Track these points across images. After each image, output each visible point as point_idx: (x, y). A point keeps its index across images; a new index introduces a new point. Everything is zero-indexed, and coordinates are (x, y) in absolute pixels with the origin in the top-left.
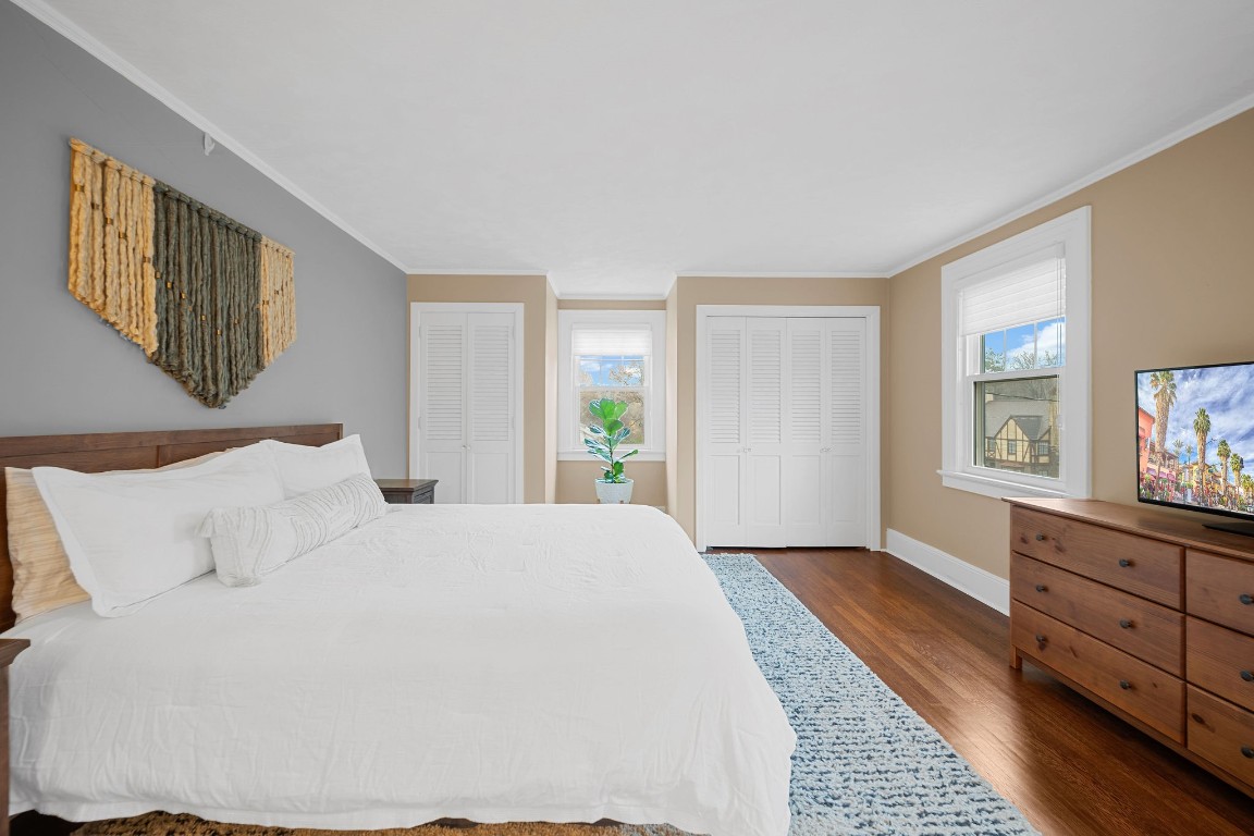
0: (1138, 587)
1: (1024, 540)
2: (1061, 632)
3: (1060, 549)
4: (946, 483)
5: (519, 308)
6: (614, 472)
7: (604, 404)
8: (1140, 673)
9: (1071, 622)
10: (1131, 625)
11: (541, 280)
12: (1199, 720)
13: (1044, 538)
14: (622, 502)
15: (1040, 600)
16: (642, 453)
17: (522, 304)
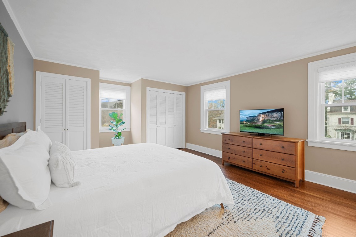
0: (245, 145)
1: (225, 140)
2: (232, 156)
3: (232, 141)
4: (201, 131)
5: (89, 80)
6: (119, 135)
7: (114, 114)
8: (245, 159)
9: (234, 153)
10: (244, 152)
11: (98, 72)
12: (254, 164)
13: (229, 140)
14: (122, 144)
15: (229, 151)
16: (127, 129)
17: (90, 79)
